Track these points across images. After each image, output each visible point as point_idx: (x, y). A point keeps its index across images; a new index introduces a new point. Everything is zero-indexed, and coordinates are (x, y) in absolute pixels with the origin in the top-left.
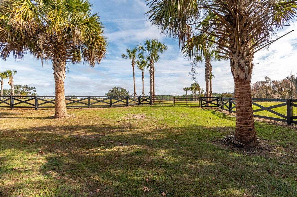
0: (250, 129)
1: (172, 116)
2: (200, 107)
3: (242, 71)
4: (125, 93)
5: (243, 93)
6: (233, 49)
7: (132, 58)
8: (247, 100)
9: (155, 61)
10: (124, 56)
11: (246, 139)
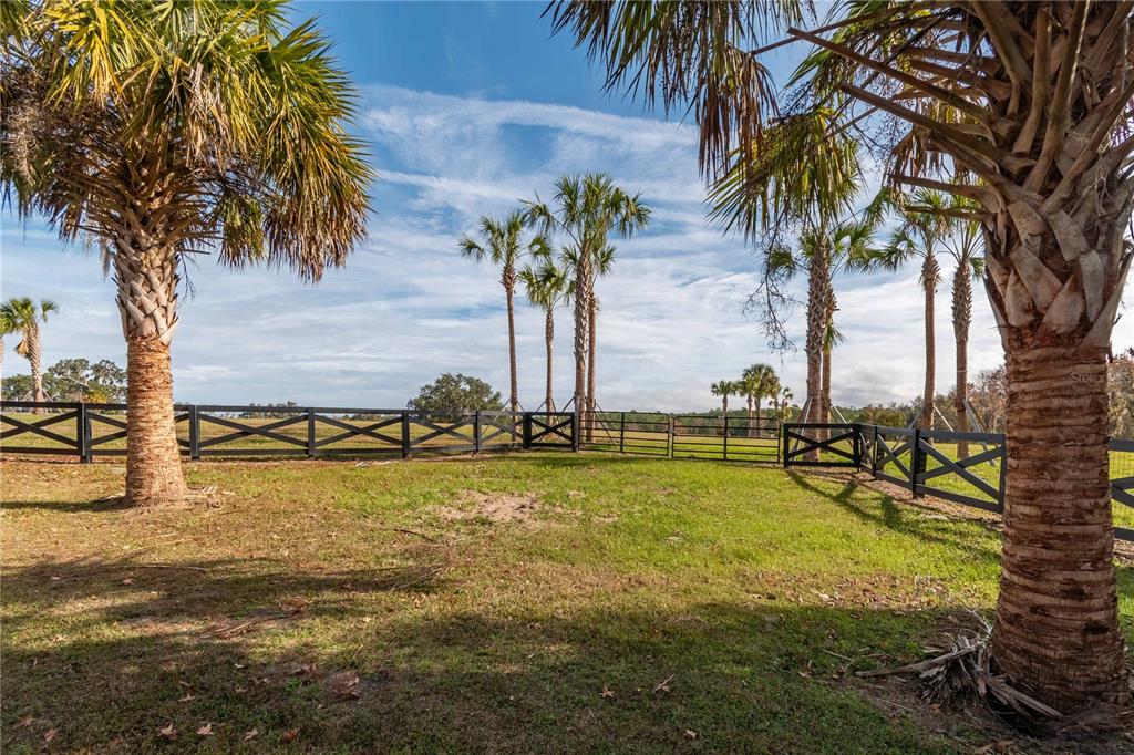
0: (1096, 622)
1: (657, 504)
2: (782, 466)
3: (1063, 282)
4: (486, 400)
5: (1059, 412)
6: (1009, 159)
7: (504, 255)
8: (1081, 458)
9: (595, 269)
10: (470, 247)
11: (1064, 682)
